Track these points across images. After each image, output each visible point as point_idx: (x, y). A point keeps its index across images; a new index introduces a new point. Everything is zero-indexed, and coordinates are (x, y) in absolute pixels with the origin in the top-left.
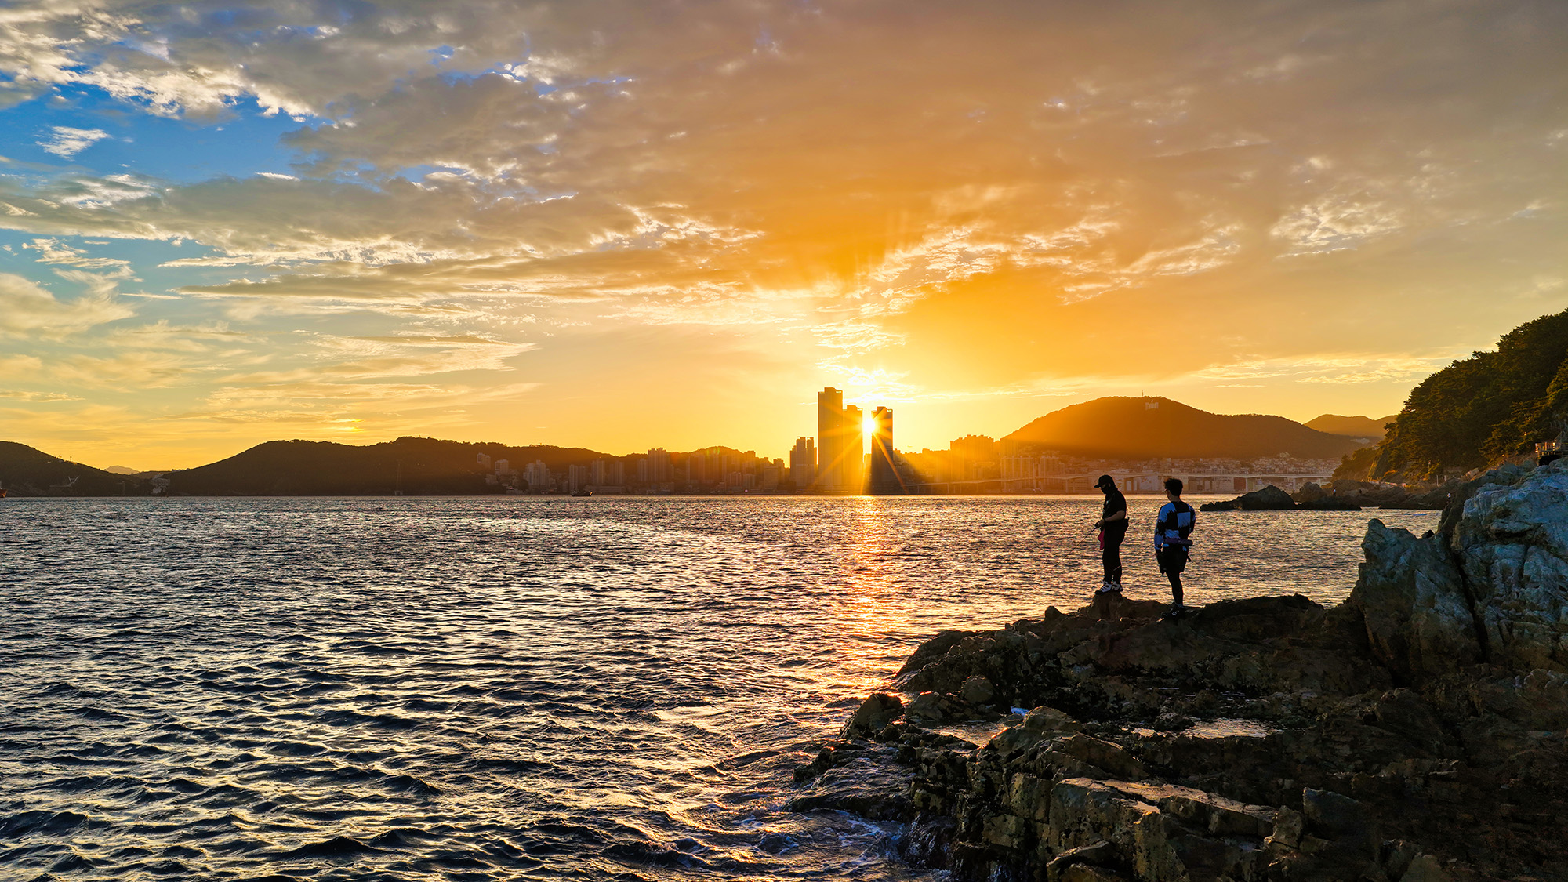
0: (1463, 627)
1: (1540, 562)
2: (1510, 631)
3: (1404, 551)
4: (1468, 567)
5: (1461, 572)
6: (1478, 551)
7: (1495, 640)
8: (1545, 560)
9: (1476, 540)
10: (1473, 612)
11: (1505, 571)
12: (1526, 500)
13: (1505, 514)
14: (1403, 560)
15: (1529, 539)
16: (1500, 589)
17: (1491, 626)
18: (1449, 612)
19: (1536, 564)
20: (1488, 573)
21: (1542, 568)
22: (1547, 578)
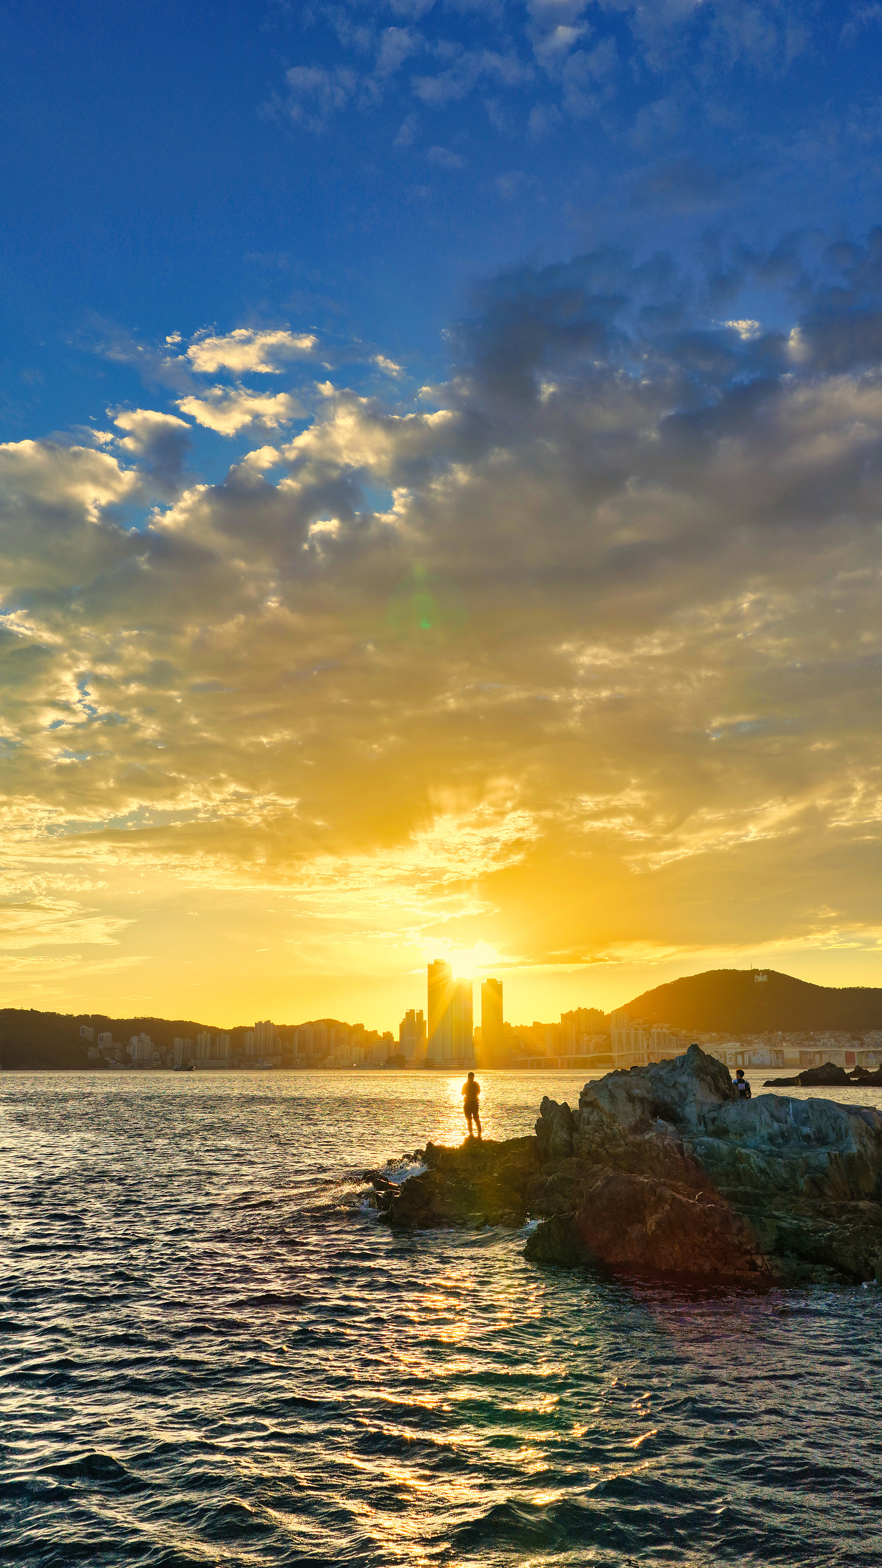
0: (564, 1143)
4: (574, 1117)
5: (572, 1120)
8: (598, 1114)
10: (571, 1137)
14: (551, 1116)
15: (594, 1105)
16: (582, 1126)
18: (563, 1136)
19: (594, 1116)
20: (580, 1120)
21: (596, 1117)
22: (596, 1122)
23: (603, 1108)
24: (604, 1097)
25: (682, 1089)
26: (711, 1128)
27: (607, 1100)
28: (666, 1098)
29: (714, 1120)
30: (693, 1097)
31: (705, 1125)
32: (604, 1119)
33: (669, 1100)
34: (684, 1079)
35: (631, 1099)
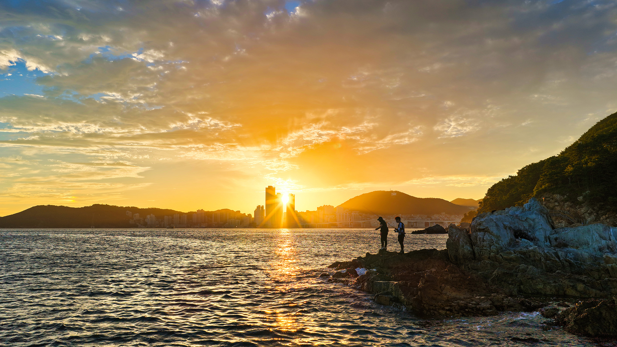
0: (470, 252)
1: (487, 236)
2: (480, 253)
3: (457, 234)
4: (472, 238)
5: (470, 239)
6: (474, 234)
7: (477, 255)
8: (489, 236)
9: (474, 232)
10: (473, 249)
11: (480, 238)
12: (485, 221)
13: (480, 224)
14: (457, 236)
15: (485, 230)
16: (479, 243)
17: (476, 251)
18: (467, 248)
19: (487, 237)
20: (476, 239)
21: (488, 237)
22: (489, 240)
23: (492, 232)
24: (493, 226)
25: (532, 222)
26: (554, 243)
27: (494, 228)
28: (520, 227)
29: (556, 239)
30: (541, 226)
31: (550, 242)
32: (493, 238)
33: (523, 228)
34: (534, 216)
35: (505, 227)
